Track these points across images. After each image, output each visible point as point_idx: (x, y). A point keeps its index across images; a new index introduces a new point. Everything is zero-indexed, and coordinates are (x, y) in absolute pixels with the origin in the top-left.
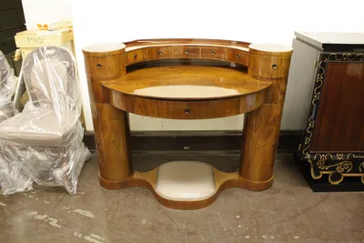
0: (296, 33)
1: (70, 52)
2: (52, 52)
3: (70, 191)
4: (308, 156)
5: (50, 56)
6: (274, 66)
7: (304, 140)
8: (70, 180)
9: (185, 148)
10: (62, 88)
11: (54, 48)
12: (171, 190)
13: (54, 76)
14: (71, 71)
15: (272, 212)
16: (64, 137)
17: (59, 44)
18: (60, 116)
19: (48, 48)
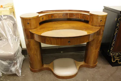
0: (104, 7)
1: (14, 17)
2: (6, 17)
3: (19, 75)
4: (112, 54)
5: (5, 19)
6: (101, 21)
7: (110, 49)
8: (18, 71)
9: (61, 52)
10: (11, 33)
11: (7, 15)
12: (61, 72)
13: (7, 27)
14: (15, 25)
15: (100, 77)
16: (15, 54)
17: (8, 14)
18: (12, 45)
19: (4, 16)
